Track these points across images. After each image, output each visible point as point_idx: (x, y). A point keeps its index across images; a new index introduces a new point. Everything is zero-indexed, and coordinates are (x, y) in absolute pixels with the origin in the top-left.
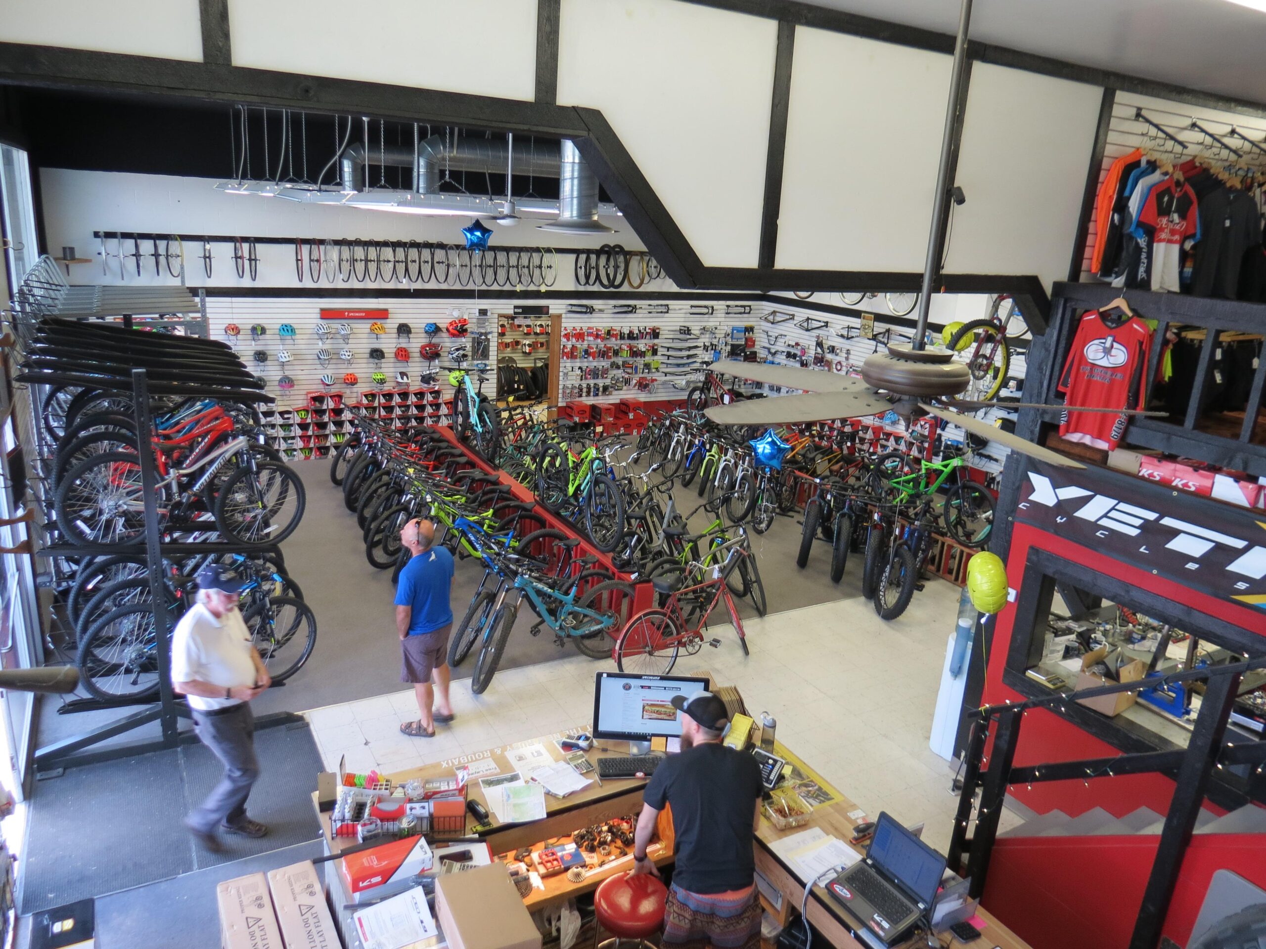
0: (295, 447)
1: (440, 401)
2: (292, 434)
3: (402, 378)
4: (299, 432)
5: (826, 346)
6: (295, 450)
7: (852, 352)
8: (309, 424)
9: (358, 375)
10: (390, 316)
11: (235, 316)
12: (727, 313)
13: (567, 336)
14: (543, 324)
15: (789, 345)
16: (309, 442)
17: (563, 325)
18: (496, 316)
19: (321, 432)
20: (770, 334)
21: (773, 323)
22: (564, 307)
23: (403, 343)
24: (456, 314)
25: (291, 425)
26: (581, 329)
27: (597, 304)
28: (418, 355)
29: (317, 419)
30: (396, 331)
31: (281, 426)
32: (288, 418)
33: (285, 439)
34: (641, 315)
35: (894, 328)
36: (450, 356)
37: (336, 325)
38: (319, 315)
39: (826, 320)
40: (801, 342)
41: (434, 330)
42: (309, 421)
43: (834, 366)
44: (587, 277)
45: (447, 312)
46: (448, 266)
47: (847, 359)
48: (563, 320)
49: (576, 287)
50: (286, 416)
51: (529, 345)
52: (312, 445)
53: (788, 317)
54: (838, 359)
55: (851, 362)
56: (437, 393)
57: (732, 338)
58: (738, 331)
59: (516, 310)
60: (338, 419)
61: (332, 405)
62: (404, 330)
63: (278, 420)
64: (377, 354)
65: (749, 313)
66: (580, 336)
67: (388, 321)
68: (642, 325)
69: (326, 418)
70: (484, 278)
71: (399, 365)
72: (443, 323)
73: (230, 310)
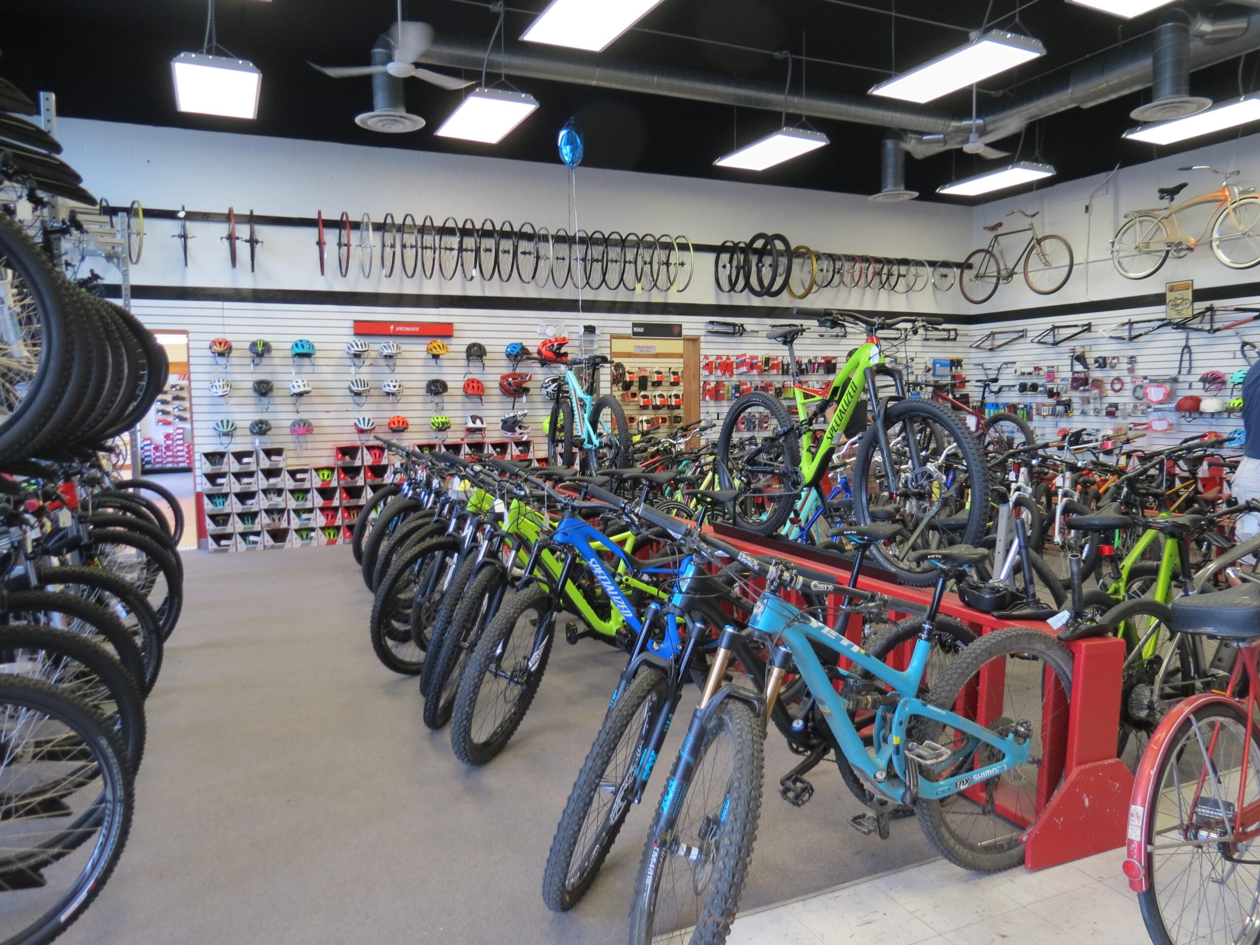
0: (312, 524)
1: (530, 456)
2: (309, 505)
3: (474, 422)
4: (319, 501)
5: (1091, 361)
6: (313, 530)
7: (1139, 359)
8: (334, 490)
9: (410, 421)
10: (455, 334)
11: (227, 329)
12: (926, 340)
13: (708, 366)
14: (665, 394)
15: (1023, 374)
16: (334, 517)
17: (703, 352)
18: (608, 337)
19: (353, 502)
20: (987, 366)
21: (991, 350)
22: (702, 326)
23: (475, 372)
24: (551, 333)
25: (307, 491)
26: (728, 358)
27: (749, 323)
28: (498, 391)
29: (347, 481)
30: (464, 355)
31: (292, 492)
32: (303, 480)
33: (297, 512)
34: (808, 341)
35: (1218, 303)
36: (544, 391)
37: (377, 346)
38: (352, 331)
39: (1086, 322)
40: (1043, 365)
41: (519, 354)
42: (334, 484)
43: (1108, 387)
44: (733, 286)
45: (538, 329)
46: (538, 258)
47: (1131, 370)
48: (702, 345)
49: (718, 297)
50: (299, 476)
51: (648, 422)
52: (338, 522)
53: (1015, 336)
54: (1114, 374)
55: (1139, 373)
56: (525, 445)
57: (934, 375)
58: (942, 365)
59: (636, 330)
60: (378, 481)
61: (369, 460)
62: (476, 352)
63: (286, 482)
64: (437, 388)
65: (955, 339)
66: (726, 367)
67: (453, 341)
68: (812, 355)
69: (360, 481)
70: (588, 279)
71: (469, 406)
72: (533, 346)
73: (219, 321)
